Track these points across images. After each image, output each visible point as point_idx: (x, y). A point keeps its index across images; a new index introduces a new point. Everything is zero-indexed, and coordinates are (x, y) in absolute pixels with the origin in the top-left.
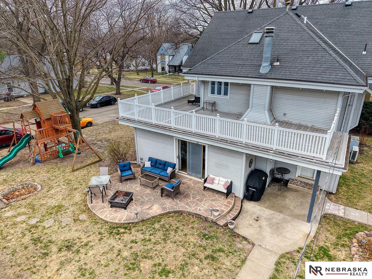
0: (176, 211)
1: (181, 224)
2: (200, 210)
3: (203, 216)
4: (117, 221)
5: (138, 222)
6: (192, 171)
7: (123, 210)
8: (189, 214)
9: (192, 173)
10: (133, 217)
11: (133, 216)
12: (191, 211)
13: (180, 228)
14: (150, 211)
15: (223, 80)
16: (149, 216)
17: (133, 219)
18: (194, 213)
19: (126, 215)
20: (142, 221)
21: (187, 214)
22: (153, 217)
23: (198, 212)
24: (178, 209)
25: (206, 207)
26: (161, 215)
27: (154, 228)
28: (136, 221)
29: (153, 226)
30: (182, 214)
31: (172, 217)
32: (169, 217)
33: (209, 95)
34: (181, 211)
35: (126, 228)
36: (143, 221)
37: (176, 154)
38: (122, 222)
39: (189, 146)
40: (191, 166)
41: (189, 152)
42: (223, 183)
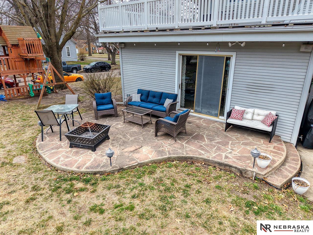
0: (182, 157)
1: (194, 180)
2: (226, 157)
3: (236, 168)
4: (74, 169)
5: (113, 172)
6: (202, 106)
7: (90, 151)
8: (207, 163)
9: (202, 109)
10: (104, 163)
11: (104, 161)
12: (211, 159)
13: (194, 186)
14: (136, 155)
16: (133, 163)
17: (102, 167)
18: (216, 163)
19: (92, 160)
20: (119, 169)
21: (203, 164)
22: (141, 165)
23: (224, 161)
24: (185, 153)
25: (236, 153)
26: (154, 162)
27: (141, 185)
28: (109, 169)
29: (140, 181)
30: (192, 163)
31: (176, 167)
32: (169, 167)
34: (191, 158)
35: (87, 181)
36: (121, 170)
37: (178, 81)
38: (83, 170)
39: (201, 62)
40: (201, 98)
41: (200, 73)
42: (261, 118)
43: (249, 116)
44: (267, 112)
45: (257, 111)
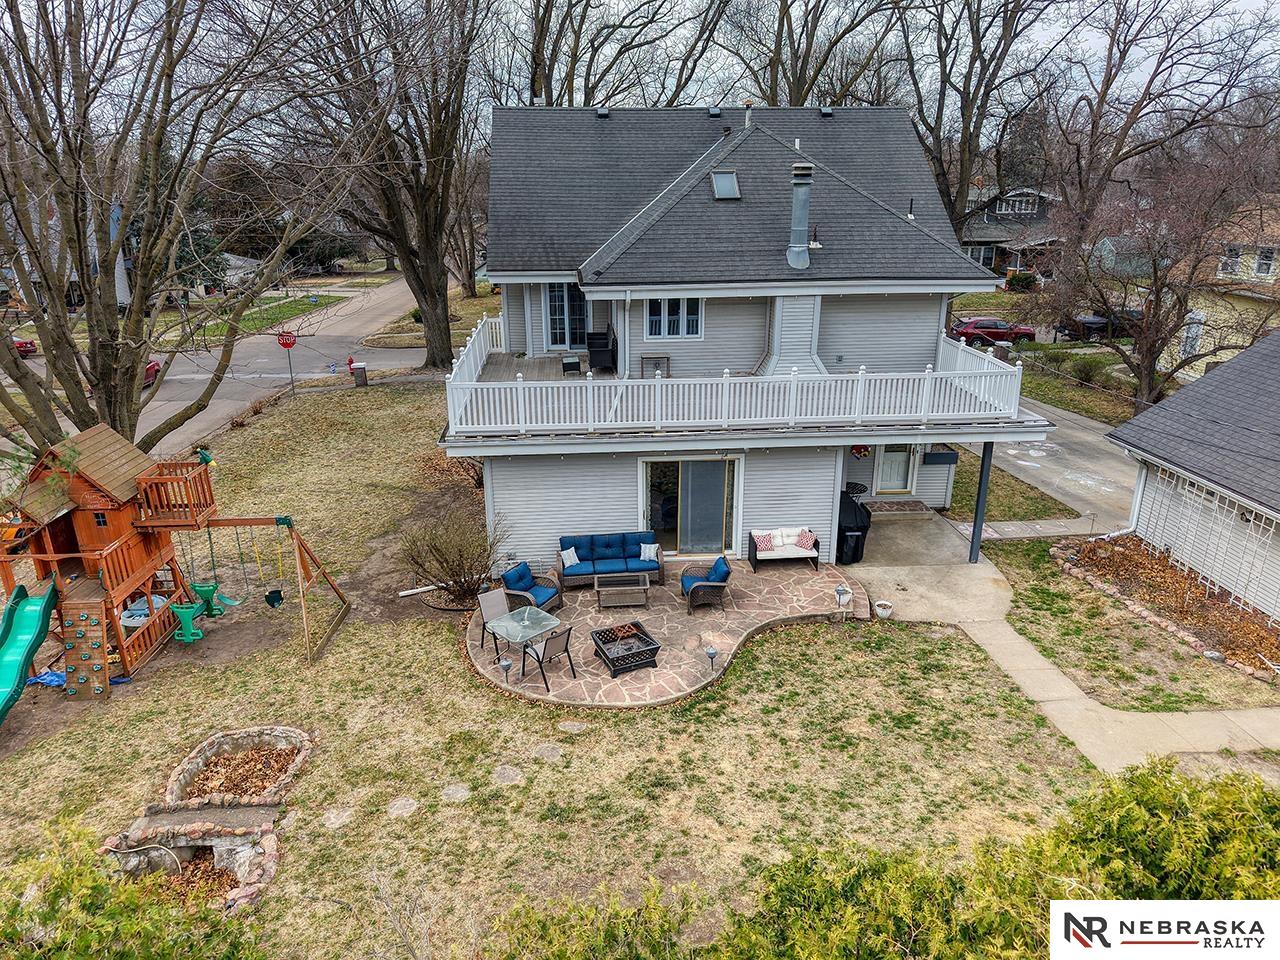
0: (757, 628)
1: (799, 646)
2: (801, 607)
3: (822, 615)
4: (676, 694)
5: (722, 677)
6: (692, 541)
8: (787, 622)
9: (692, 546)
10: (696, 672)
11: (692, 670)
12: (789, 616)
13: (809, 652)
15: (683, 294)
16: (727, 657)
17: (703, 676)
18: (797, 618)
20: (723, 671)
21: (784, 625)
23: (803, 612)
24: (755, 623)
25: (804, 598)
26: (741, 647)
27: (766, 674)
28: (714, 675)
29: (759, 671)
30: (775, 630)
31: (767, 641)
32: (762, 645)
33: (646, 337)
35: (711, 699)
37: (642, 505)
38: (688, 690)
39: (685, 472)
40: (689, 528)
41: (685, 489)
42: (794, 540)
43: (777, 541)
44: (798, 530)
45: (786, 531)
